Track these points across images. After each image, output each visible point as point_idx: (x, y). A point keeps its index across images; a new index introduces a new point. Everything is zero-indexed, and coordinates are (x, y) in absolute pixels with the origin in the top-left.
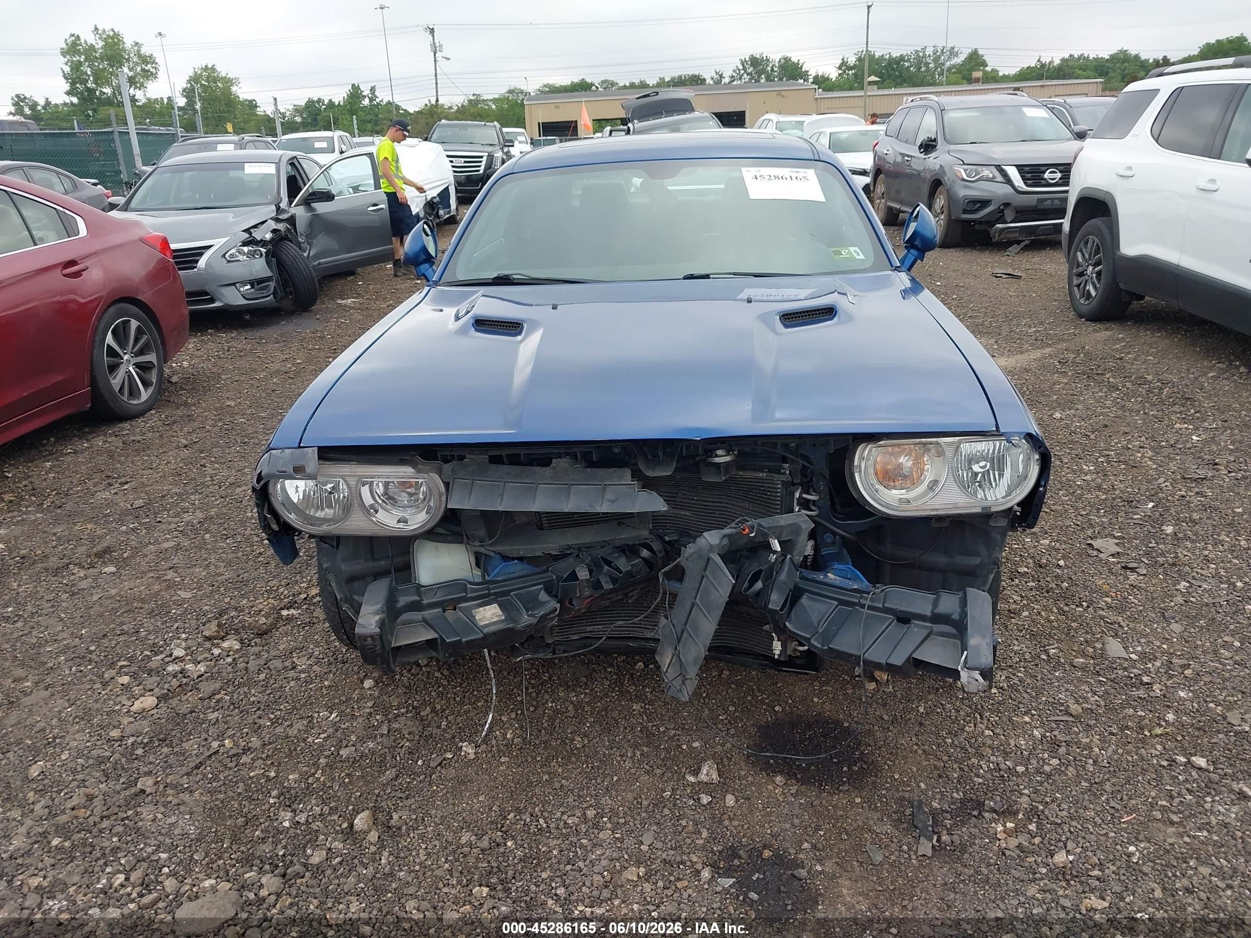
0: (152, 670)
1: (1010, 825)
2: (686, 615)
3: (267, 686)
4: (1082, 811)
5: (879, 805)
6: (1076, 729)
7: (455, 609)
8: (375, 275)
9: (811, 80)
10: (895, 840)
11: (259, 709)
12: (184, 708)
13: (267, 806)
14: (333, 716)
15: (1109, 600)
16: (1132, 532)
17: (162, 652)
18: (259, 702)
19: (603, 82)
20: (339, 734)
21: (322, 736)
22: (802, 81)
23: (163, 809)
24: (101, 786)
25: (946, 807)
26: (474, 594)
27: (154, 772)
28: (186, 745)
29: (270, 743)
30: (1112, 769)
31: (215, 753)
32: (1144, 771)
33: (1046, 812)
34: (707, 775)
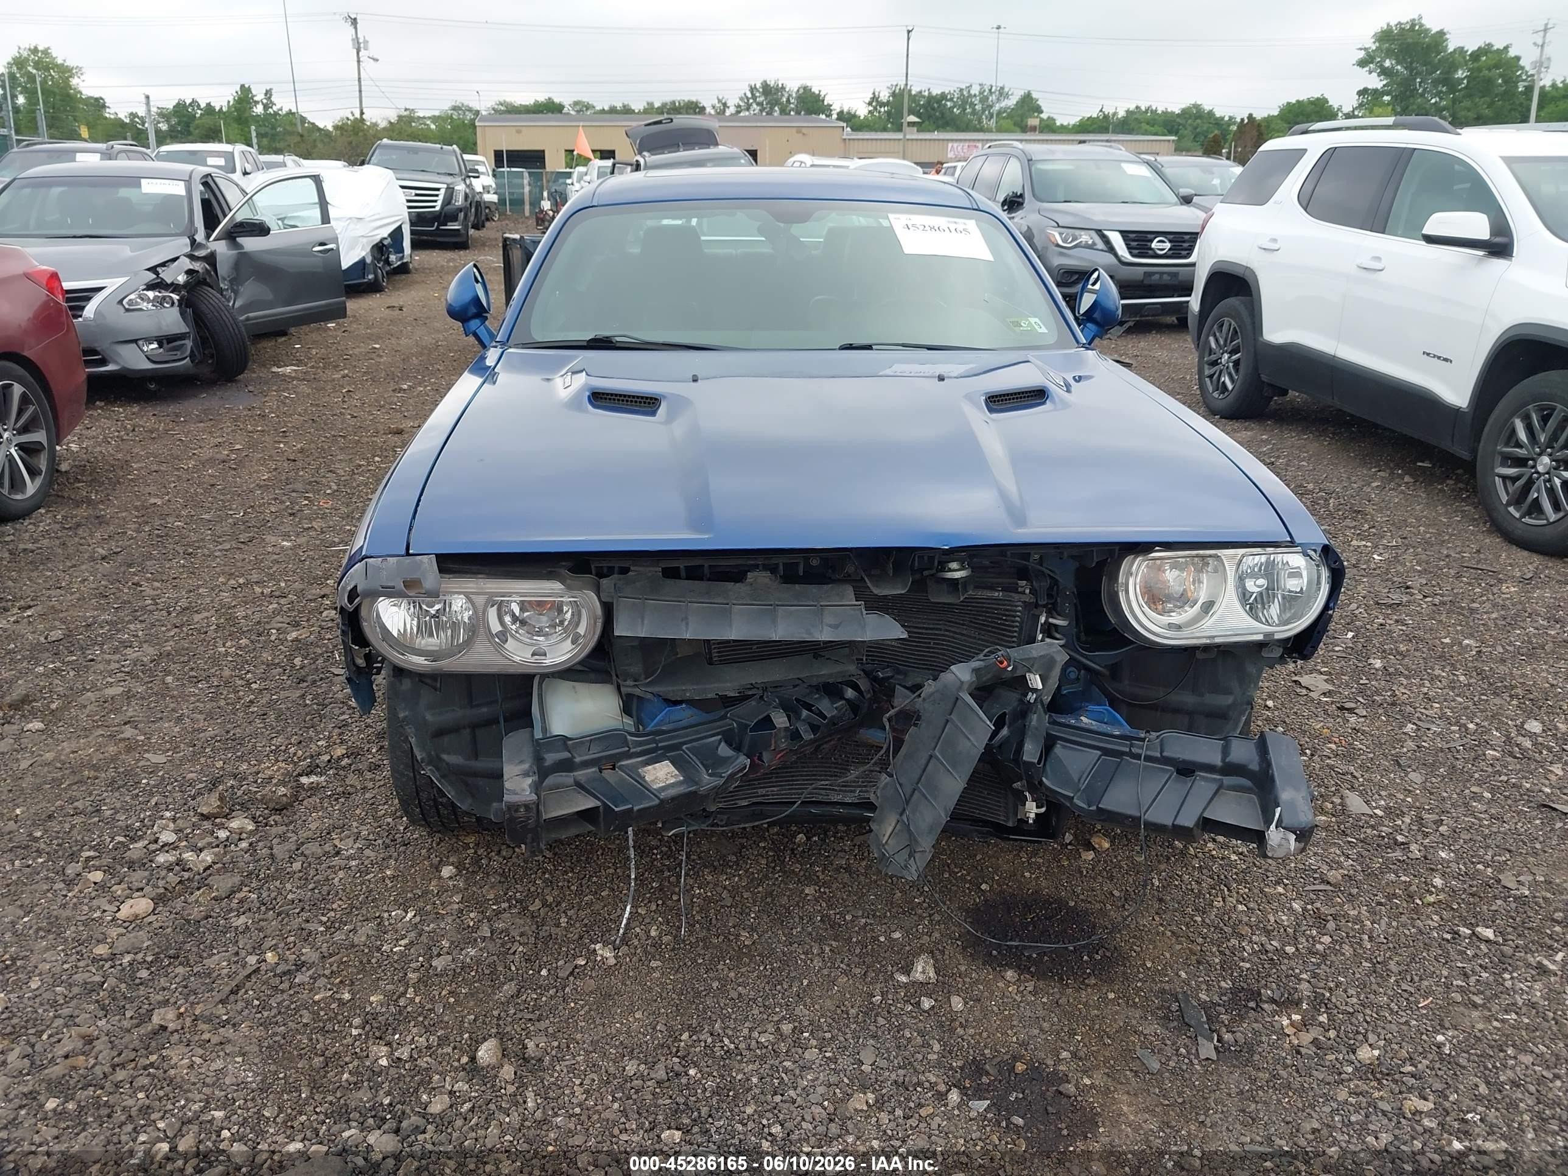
0: (133, 863)
1: (1296, 1017)
2: (919, 772)
3: (306, 879)
4: (1372, 996)
5: (1137, 1000)
6: (1339, 900)
7: (614, 768)
8: (315, 336)
9: (835, 116)
10: (1168, 1042)
11: (302, 910)
12: (196, 913)
13: (349, 1040)
14: (410, 915)
15: (1333, 746)
16: (1337, 667)
17: (141, 838)
18: (300, 901)
19: (576, 103)
20: (424, 939)
21: (402, 942)
22: (823, 117)
23: (201, 1051)
24: (100, 1023)
25: (1216, 999)
26: (639, 749)
27: (172, 1000)
28: (210, 963)
29: (331, 955)
30: (1391, 946)
31: (254, 971)
32: (1427, 947)
33: (1334, 1000)
34: (923, 972)
